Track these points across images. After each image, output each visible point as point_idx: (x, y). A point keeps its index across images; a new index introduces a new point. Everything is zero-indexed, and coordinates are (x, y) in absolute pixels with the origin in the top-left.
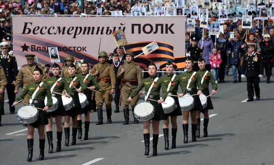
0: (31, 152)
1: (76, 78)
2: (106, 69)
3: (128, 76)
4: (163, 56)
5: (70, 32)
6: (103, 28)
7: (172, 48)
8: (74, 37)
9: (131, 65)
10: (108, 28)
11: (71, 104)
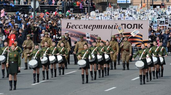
0: (83, 80)
1: (103, 48)
2: (115, 44)
3: (125, 48)
4: (137, 40)
5: (90, 28)
6: (107, 26)
7: (142, 36)
8: (92, 30)
9: (127, 43)
10: (109, 26)
11: (101, 59)
